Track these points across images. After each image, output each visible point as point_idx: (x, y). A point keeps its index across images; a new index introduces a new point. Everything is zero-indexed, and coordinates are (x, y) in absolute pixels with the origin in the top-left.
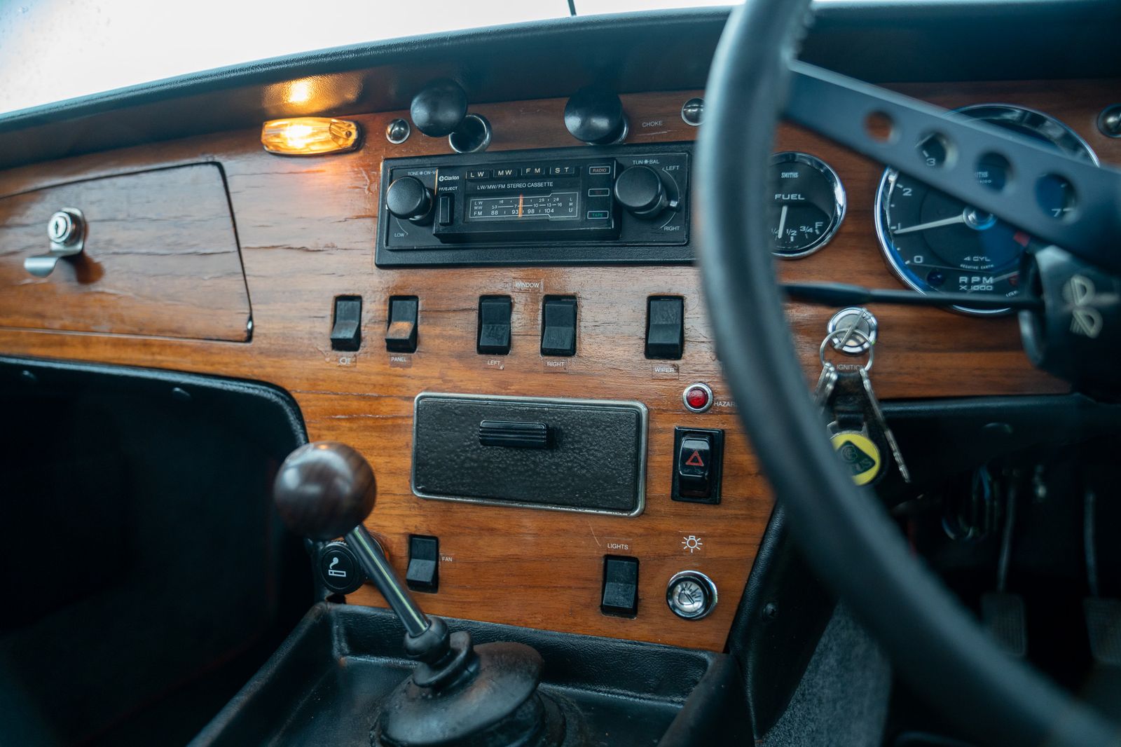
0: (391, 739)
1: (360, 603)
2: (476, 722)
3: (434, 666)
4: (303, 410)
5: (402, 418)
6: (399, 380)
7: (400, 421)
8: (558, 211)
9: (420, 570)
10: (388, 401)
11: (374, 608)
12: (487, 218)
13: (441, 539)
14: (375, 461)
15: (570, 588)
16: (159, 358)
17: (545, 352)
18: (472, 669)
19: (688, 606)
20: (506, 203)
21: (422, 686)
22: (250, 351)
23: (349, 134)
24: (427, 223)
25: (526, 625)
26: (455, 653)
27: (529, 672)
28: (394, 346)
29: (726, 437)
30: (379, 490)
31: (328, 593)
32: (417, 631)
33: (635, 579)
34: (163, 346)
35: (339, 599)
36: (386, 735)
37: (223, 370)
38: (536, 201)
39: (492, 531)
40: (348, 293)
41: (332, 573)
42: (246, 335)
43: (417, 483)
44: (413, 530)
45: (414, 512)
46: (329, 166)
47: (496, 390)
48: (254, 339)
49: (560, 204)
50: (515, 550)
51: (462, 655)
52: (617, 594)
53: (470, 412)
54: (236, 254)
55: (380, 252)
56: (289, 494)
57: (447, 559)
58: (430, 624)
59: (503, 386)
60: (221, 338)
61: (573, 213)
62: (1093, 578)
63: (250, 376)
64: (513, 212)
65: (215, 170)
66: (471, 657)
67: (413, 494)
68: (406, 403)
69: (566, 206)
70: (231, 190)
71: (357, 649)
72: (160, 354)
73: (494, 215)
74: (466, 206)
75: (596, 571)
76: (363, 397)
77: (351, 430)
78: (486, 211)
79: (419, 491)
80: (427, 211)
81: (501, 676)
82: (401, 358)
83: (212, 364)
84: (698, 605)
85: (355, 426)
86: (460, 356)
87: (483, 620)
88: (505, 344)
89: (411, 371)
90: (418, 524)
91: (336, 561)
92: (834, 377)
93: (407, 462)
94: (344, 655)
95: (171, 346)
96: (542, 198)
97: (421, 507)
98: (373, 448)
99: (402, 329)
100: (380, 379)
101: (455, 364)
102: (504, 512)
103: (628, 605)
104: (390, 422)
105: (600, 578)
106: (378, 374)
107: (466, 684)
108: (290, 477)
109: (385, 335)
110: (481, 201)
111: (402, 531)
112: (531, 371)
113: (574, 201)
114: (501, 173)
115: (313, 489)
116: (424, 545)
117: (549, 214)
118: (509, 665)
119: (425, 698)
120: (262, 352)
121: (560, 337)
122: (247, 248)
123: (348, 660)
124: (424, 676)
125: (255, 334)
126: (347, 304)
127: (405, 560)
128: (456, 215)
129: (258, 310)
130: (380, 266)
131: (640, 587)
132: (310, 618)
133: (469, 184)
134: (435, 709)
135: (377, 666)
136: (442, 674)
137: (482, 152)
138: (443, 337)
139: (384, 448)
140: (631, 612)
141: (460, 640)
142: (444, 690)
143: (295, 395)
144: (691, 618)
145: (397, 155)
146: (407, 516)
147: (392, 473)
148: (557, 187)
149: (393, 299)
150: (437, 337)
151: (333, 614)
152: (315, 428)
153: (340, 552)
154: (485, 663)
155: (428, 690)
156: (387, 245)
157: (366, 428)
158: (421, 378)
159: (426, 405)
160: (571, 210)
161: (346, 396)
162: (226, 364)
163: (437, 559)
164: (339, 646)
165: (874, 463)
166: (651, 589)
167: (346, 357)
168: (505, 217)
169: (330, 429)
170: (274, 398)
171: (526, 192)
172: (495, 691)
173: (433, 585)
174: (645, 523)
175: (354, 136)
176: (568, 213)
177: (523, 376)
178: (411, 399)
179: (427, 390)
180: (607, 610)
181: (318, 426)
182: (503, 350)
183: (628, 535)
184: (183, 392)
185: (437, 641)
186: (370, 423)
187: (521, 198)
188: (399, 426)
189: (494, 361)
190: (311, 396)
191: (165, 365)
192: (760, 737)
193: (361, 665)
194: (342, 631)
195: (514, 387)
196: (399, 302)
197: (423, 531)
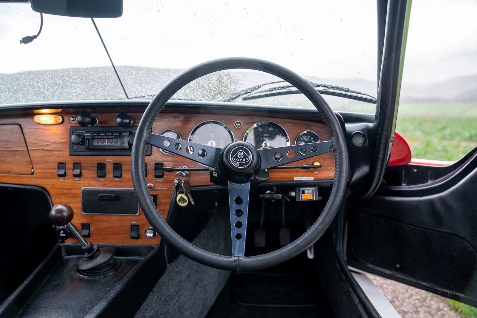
0: (79, 270)
1: (69, 242)
2: (99, 263)
3: (89, 253)
4: (50, 193)
5: (78, 194)
6: (77, 185)
7: (78, 195)
8: (115, 143)
9: (85, 232)
10: (74, 190)
11: (73, 243)
12: (98, 145)
13: (90, 224)
14: (72, 205)
15: (123, 233)
16: (3, 180)
17: (114, 177)
18: (98, 253)
19: (148, 235)
20: (103, 141)
21: (86, 257)
22: (33, 177)
23: (59, 120)
24: (83, 144)
25: (113, 243)
26: (94, 249)
27: (112, 252)
28: (75, 176)
29: (157, 196)
30: (74, 213)
31: (60, 241)
32: (85, 245)
33: (138, 230)
34: (4, 176)
35: (63, 242)
36: (78, 269)
37: (24, 183)
38: (110, 141)
39: (103, 221)
40: (61, 162)
41: (61, 235)
42: (31, 173)
43: (83, 211)
44: (82, 222)
45: (83, 218)
46: (54, 128)
47: (103, 186)
48: (34, 174)
49: (116, 142)
50: (109, 225)
51: (96, 250)
52: (134, 234)
53: (96, 192)
54: (27, 151)
55: (70, 151)
56: (53, 216)
57: (92, 229)
58: (88, 243)
59: (104, 185)
60: (24, 174)
61: (119, 144)
62: (284, 223)
63: (33, 184)
64: (105, 143)
65: (18, 126)
66: (98, 250)
67: (82, 213)
68: (79, 190)
69: (117, 142)
70: (24, 132)
71: (69, 254)
72: (3, 179)
73: (100, 144)
74: (92, 141)
75: (129, 229)
76: (67, 189)
77: (64, 198)
78: (98, 143)
79: (84, 212)
80: (83, 142)
81: (105, 254)
82: (77, 179)
83: (21, 181)
84: (152, 235)
85: (65, 197)
86: (93, 178)
87: (102, 243)
88: (104, 175)
89: (80, 182)
90: (84, 221)
91: (62, 232)
92: (177, 182)
93: (80, 205)
94: (65, 256)
95: (6, 176)
96: (111, 140)
97: (84, 217)
98: (70, 202)
99: (77, 172)
100: (72, 184)
101: (92, 180)
102: (106, 216)
103: (137, 236)
104: (75, 195)
105: (130, 230)
106: (71, 183)
107: (97, 256)
108: (53, 212)
109: (73, 173)
110: (96, 140)
111: (80, 223)
112: (111, 182)
113: (119, 141)
114: (101, 134)
115: (59, 215)
116: (85, 226)
117: (113, 144)
118: (107, 251)
119: (87, 260)
120: (37, 178)
121: (118, 173)
122: (30, 149)
123: (67, 257)
124: (86, 255)
125: (34, 173)
126: (61, 165)
127: (81, 230)
128: (90, 144)
129: (35, 166)
130: (70, 155)
131: (140, 232)
132: (56, 247)
133: (93, 136)
134: (89, 262)
135: (75, 258)
136: (91, 254)
137: (96, 126)
138: (89, 173)
139: (74, 202)
140: (138, 238)
141: (95, 247)
142: (91, 258)
143: (48, 189)
144: (150, 238)
145: (74, 126)
146: (81, 219)
147: (77, 208)
148: (115, 138)
149: (74, 164)
150: (87, 173)
151: (62, 246)
152: (54, 198)
153: (63, 229)
154: (101, 252)
155: (88, 258)
156: (72, 149)
157: (69, 197)
158: (83, 184)
159: (85, 191)
160: (118, 143)
161: (62, 189)
162: (26, 181)
163: (89, 229)
164: (64, 253)
165: (187, 201)
166: (141, 232)
167: (62, 179)
168: (102, 145)
169: (58, 198)
170: (41, 190)
171: (107, 139)
172: (103, 256)
173: (89, 236)
174: (140, 217)
175: (61, 120)
176: (118, 144)
177: (109, 183)
178: (80, 189)
179: (85, 187)
180: (133, 238)
181: (54, 197)
182: (104, 176)
183: (136, 220)
184: (11, 189)
185: (89, 247)
186: (70, 196)
187: (106, 140)
188: (78, 196)
189: (102, 179)
190: (52, 189)
191: (5, 182)
192: (169, 264)
193: (70, 258)
194: (64, 250)
195: (107, 185)
196: (76, 164)
197: (85, 222)
